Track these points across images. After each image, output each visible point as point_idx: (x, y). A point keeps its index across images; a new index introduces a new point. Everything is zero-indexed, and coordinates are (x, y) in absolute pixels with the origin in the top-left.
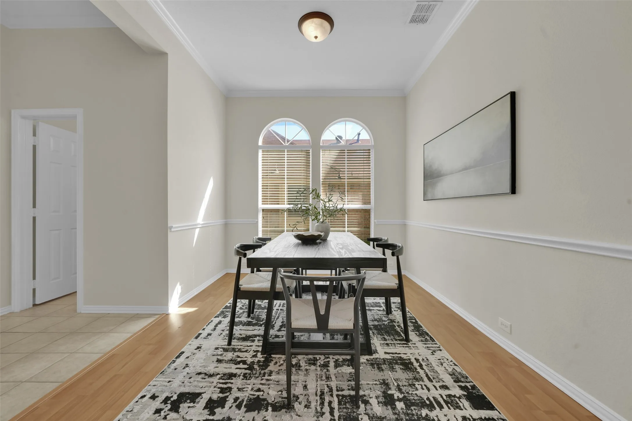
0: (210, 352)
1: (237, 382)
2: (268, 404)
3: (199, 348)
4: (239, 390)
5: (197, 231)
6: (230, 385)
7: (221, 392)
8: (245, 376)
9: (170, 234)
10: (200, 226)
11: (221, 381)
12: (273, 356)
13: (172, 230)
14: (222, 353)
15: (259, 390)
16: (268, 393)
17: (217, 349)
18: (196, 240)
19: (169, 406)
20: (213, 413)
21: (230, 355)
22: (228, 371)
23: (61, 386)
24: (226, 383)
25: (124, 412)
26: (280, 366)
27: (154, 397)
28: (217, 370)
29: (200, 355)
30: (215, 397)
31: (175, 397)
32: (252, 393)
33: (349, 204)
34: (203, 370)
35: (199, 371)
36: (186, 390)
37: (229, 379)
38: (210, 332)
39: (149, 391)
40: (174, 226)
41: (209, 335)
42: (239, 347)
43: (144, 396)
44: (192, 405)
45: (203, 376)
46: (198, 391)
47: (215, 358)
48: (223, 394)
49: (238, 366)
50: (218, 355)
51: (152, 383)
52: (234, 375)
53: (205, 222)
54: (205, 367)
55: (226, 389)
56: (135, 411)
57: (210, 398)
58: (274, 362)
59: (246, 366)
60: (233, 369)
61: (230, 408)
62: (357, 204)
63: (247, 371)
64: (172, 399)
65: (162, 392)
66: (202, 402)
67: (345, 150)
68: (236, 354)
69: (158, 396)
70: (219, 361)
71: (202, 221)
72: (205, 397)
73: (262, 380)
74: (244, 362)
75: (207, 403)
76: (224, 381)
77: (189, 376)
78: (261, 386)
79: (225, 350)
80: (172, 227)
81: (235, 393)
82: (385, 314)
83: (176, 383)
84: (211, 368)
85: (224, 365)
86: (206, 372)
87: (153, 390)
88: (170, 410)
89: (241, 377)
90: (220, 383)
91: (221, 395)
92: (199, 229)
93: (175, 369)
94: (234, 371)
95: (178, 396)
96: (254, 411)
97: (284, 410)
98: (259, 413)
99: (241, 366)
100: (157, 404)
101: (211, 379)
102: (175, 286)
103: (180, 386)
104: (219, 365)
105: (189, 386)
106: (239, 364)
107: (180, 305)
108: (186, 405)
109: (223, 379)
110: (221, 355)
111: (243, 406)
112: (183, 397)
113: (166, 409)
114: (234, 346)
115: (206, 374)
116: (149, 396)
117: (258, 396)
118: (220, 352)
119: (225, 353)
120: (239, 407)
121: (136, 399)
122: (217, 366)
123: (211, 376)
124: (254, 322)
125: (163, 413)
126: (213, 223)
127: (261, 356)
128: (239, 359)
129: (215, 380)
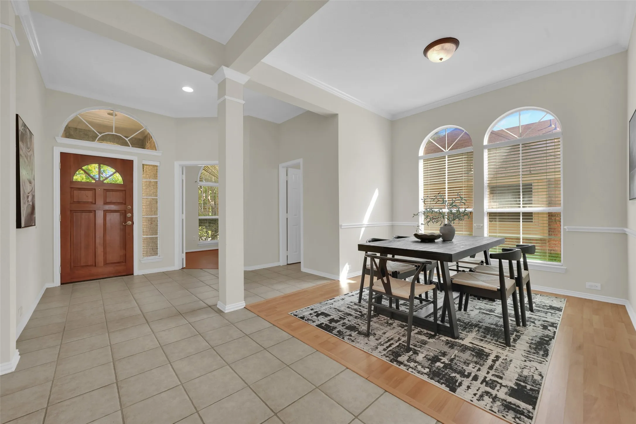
0: (347, 302)
1: (350, 318)
2: (358, 330)
3: (343, 299)
4: (348, 320)
5: (363, 230)
6: (345, 317)
7: (339, 318)
8: (356, 317)
9: (340, 230)
10: (366, 226)
11: (343, 315)
12: (380, 315)
13: (342, 227)
14: (353, 305)
15: (358, 324)
16: (361, 327)
17: (352, 302)
18: (362, 237)
19: (316, 314)
20: (330, 323)
21: (356, 307)
22: (349, 312)
23: (284, 295)
24: (344, 316)
25: (300, 310)
26: (379, 320)
27: (312, 309)
28: (344, 310)
29: (342, 302)
30: (336, 319)
31: (320, 312)
32: (354, 324)
33: (526, 206)
34: (338, 308)
35: (336, 308)
36: (326, 312)
37: (347, 315)
38: (354, 294)
39: (311, 307)
40: (343, 225)
41: (353, 295)
42: (364, 305)
43: (309, 308)
44: (324, 317)
45: (336, 310)
46: (330, 314)
47: (348, 306)
48: (340, 319)
49: (356, 312)
50: (350, 305)
51: (314, 305)
52: (351, 315)
53: (370, 223)
54: (340, 307)
55: (343, 318)
56: (303, 311)
57: (334, 318)
58: (378, 318)
59: (360, 314)
60: (353, 312)
61: (339, 325)
62: (538, 206)
63: (359, 316)
64: (318, 313)
65: (316, 309)
66: (329, 318)
67: (519, 145)
68: (359, 307)
69: (314, 310)
70: (348, 307)
71: (368, 222)
72: (332, 317)
73: (364, 322)
74: (360, 312)
75: (330, 319)
76: (344, 315)
77: (331, 308)
78: (360, 323)
79: (355, 304)
80: (342, 225)
81: (345, 321)
82: (515, 325)
83: (324, 308)
84: (342, 309)
85: (350, 310)
86: (339, 309)
87: (313, 307)
88: (315, 316)
89: (354, 317)
90: (342, 315)
91: (339, 319)
92: (365, 228)
93: (327, 304)
94: (352, 313)
95: (321, 313)
96: (349, 330)
97: (363, 335)
98: (350, 331)
99: (358, 313)
100: (312, 312)
101: (339, 312)
102: (345, 265)
103: (324, 310)
104: (347, 309)
105: (328, 311)
106: (357, 312)
107: (347, 278)
108: (322, 316)
109: (345, 315)
110: (352, 305)
111: (345, 326)
112: (323, 314)
113: (314, 315)
114: (362, 304)
115: (338, 310)
116: (311, 308)
117: (356, 326)
118: (351, 304)
119: (354, 305)
120: (343, 326)
121: (306, 308)
122: (346, 309)
123: (340, 311)
124: (385, 297)
125: (312, 315)
126: (377, 224)
127: (373, 313)
128: (359, 310)
129: (340, 313)
